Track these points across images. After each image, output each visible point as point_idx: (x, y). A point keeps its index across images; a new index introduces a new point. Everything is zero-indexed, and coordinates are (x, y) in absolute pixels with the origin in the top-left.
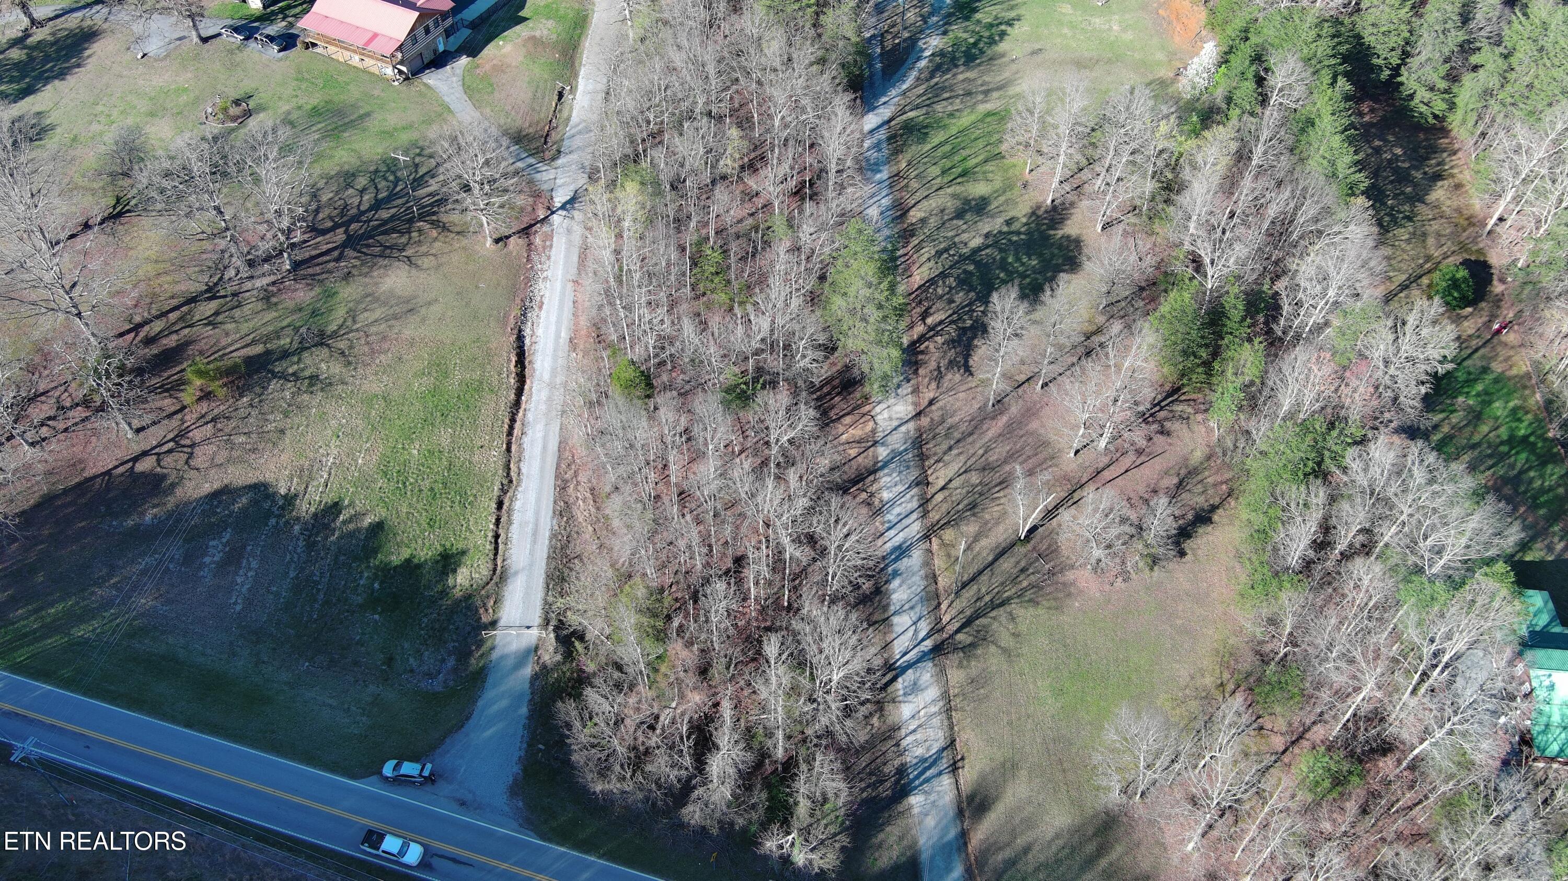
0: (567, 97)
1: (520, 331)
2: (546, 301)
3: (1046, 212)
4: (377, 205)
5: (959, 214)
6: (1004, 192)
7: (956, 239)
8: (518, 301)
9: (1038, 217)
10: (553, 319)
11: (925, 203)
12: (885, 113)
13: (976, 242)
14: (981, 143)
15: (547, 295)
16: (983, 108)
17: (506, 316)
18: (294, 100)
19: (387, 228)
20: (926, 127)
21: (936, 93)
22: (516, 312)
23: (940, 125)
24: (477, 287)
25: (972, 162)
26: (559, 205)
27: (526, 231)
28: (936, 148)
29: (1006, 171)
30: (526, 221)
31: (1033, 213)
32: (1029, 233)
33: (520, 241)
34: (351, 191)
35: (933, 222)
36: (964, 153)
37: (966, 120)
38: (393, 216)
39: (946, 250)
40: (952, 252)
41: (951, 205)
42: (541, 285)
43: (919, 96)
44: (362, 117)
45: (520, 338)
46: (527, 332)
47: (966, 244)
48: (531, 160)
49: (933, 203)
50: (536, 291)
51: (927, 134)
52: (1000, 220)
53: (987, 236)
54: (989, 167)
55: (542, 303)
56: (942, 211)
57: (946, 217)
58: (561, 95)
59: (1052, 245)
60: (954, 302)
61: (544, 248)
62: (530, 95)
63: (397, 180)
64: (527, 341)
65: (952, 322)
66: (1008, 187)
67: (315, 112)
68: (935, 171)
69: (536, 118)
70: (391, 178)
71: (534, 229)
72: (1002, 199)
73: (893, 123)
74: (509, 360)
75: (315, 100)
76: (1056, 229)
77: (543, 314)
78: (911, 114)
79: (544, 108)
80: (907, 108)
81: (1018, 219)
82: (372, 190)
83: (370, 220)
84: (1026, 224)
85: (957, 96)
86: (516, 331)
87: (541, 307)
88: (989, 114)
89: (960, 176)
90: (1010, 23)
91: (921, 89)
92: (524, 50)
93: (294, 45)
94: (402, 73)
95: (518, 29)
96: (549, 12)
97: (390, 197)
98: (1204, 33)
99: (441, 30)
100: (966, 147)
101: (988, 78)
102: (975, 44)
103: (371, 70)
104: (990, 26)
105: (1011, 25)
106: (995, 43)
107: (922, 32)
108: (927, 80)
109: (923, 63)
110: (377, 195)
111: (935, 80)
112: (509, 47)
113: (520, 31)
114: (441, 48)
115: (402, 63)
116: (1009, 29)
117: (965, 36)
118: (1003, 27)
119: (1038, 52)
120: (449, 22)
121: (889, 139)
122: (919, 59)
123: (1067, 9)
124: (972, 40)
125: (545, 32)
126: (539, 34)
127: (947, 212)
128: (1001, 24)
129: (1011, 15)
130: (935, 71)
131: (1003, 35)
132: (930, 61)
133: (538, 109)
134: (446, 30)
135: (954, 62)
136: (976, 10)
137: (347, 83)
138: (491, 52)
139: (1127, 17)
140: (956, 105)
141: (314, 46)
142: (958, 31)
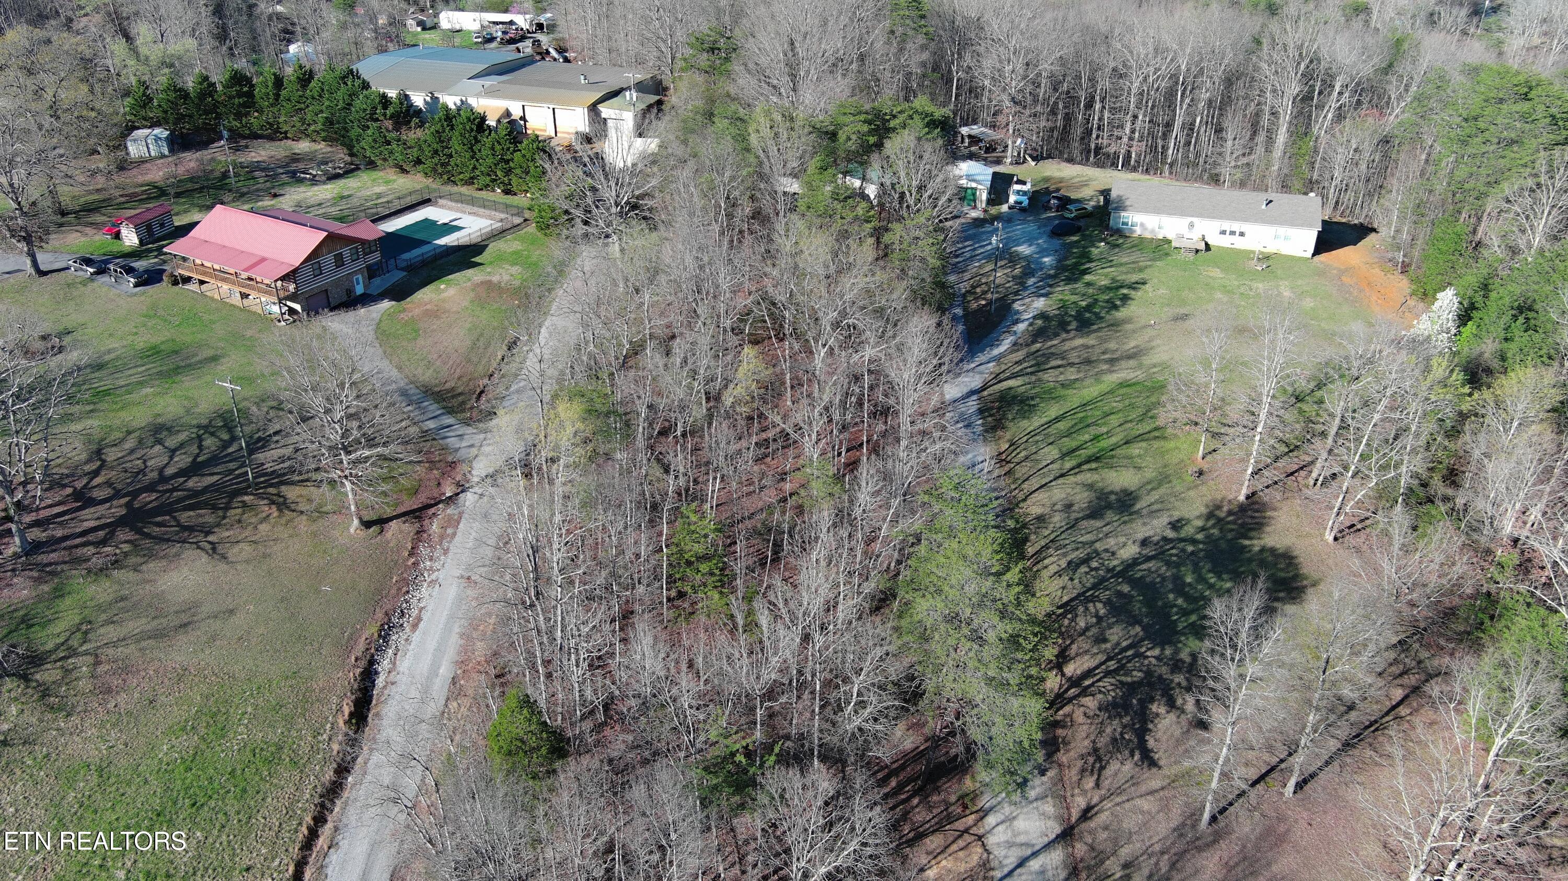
0: (521, 347)
1: (372, 662)
2: (425, 616)
3: (1230, 513)
4: (194, 469)
5: (1095, 513)
6: (1160, 485)
7: (1098, 545)
8: (380, 615)
9: (1220, 520)
10: (431, 645)
11: (1041, 496)
12: (974, 381)
13: (1130, 551)
14: (1114, 420)
15: (430, 608)
16: (1112, 379)
17: (353, 639)
19: (196, 500)
20: (1032, 398)
21: (1040, 363)
22: (372, 630)
23: (1050, 396)
24: (317, 591)
25: (1104, 444)
26: (476, 479)
27: (418, 514)
28: (1050, 423)
29: (1162, 454)
30: (422, 499)
31: (1210, 515)
32: (1209, 539)
33: (407, 527)
34: (158, 448)
35: (1058, 520)
36: (1093, 431)
37: (1090, 391)
38: (212, 485)
39: (1086, 561)
40: (1094, 564)
41: (1082, 499)
42: (424, 591)
43: (1019, 363)
44: (214, 359)
45: (368, 675)
46: (384, 665)
47: (1113, 554)
48: (448, 420)
49: (1058, 493)
50: (414, 601)
51: (1034, 407)
52: (1164, 520)
53: (1144, 542)
54: (1135, 450)
55: (419, 619)
56: (1069, 506)
57: (1074, 516)
58: (513, 345)
59: (1250, 560)
60: (1105, 640)
61: (442, 537)
62: (469, 343)
63: (234, 439)
64: (380, 681)
65: (1108, 674)
66: (1163, 479)
67: (154, 352)
68: (1052, 453)
69: (471, 368)
70: (225, 436)
71: (433, 510)
72: (1155, 496)
73: (985, 393)
74: (340, 710)
75: (159, 338)
76: (1251, 539)
77: (416, 637)
78: (1009, 384)
79: (486, 358)
80: (1002, 376)
81: (1188, 521)
82: (194, 449)
83: (175, 489)
84: (1203, 529)
85: (1072, 364)
86: (363, 663)
87: (415, 626)
88: (1123, 384)
90: (1133, 286)
91: (1020, 355)
92: (472, 294)
93: (160, 280)
94: (292, 311)
95: (470, 272)
96: (516, 259)
97: (214, 460)
98: (1411, 303)
99: (361, 264)
100: (1094, 424)
101: (1112, 345)
102: (1088, 308)
103: (254, 309)
104: (1108, 289)
105: (1134, 289)
106: (1116, 307)
107: (1016, 293)
108: (1027, 345)
109: (1021, 327)
110: (198, 455)
111: (1038, 345)
112: (452, 292)
113: (471, 274)
114: (359, 290)
115: (293, 297)
116: (1133, 293)
117: (1074, 298)
118: (1125, 291)
119: (1184, 317)
120: (375, 257)
121: (981, 411)
122: (1017, 322)
123: (1216, 273)
124: (1084, 304)
125: (506, 278)
126: (495, 279)
127: (1076, 508)
128: (1122, 287)
129: (1134, 278)
130: (1038, 334)
131: (1125, 299)
132: (1031, 324)
133: (475, 359)
134: (369, 268)
135: (1063, 325)
136: (1085, 272)
137: (213, 322)
138: (426, 295)
139: (1300, 282)
140: (1071, 374)
141: (187, 280)
142: (1064, 293)
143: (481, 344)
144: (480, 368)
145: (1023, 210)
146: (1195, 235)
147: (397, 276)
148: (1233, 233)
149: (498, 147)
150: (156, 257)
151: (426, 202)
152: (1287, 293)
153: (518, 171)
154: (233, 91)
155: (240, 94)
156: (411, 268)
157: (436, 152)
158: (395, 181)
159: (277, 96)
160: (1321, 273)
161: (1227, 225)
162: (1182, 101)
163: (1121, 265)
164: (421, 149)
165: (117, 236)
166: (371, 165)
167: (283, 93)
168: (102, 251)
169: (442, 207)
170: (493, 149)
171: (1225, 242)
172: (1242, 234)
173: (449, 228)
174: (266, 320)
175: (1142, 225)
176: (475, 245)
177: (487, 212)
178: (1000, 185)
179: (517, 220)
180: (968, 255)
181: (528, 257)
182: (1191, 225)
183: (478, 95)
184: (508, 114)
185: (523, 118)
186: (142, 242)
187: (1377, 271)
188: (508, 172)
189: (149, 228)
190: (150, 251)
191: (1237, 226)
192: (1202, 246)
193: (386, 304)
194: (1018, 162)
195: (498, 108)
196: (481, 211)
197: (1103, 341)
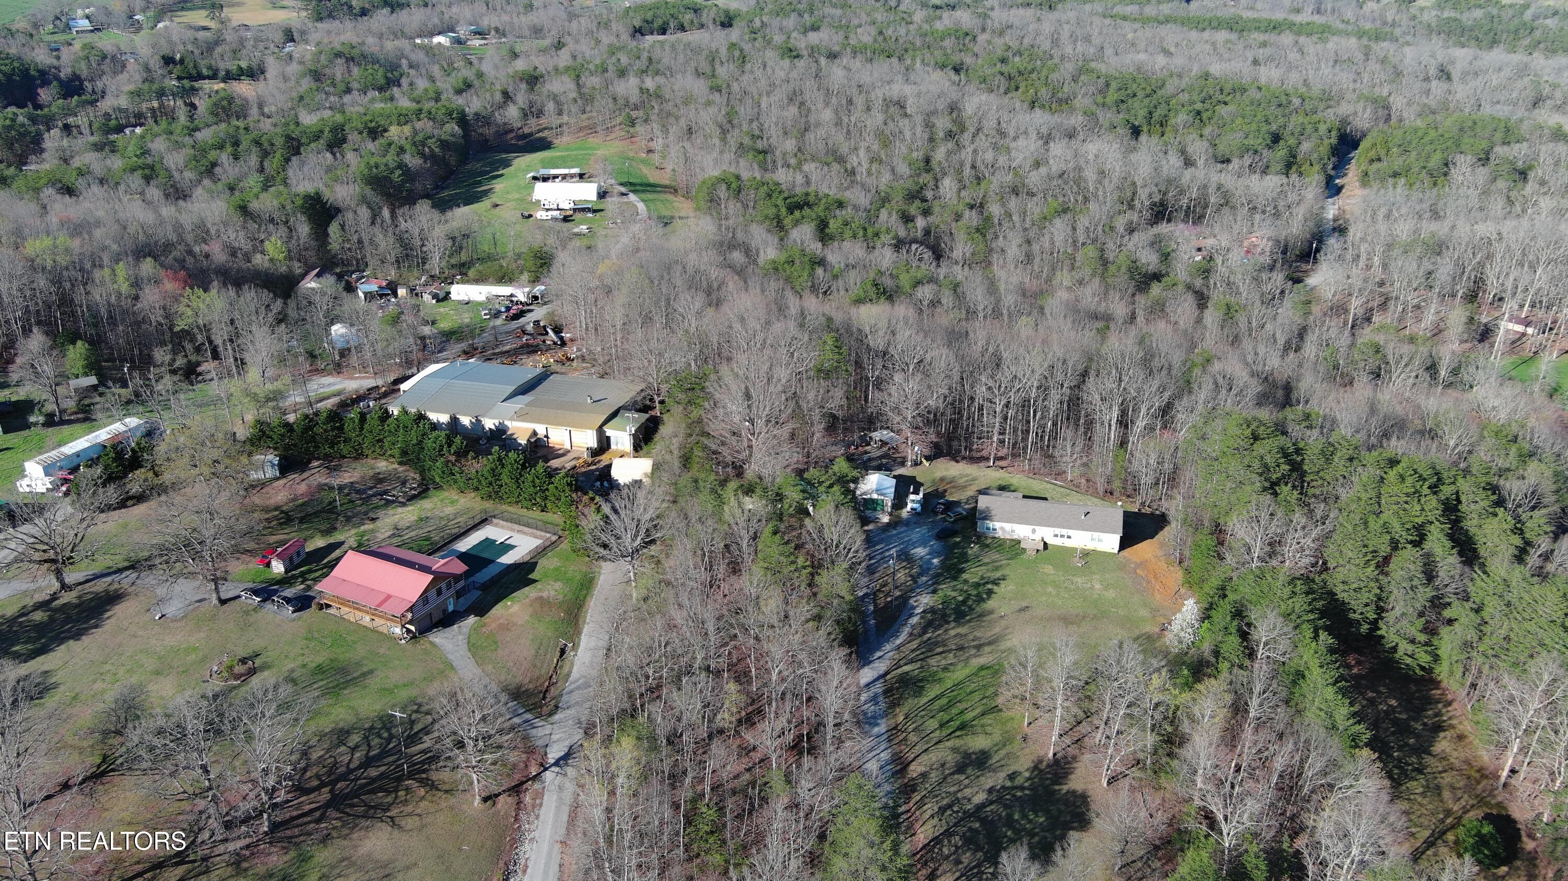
0: (570, 653)
2: (530, 863)
3: (1048, 766)
4: (368, 762)
5: (960, 769)
6: (1004, 745)
7: (959, 795)
8: (501, 864)
9: (1041, 771)
11: (924, 757)
12: (880, 667)
13: (980, 797)
14: (977, 697)
15: (532, 858)
16: (975, 662)
18: (300, 658)
19: (374, 786)
20: (921, 680)
21: (929, 648)
22: (498, 877)
23: (933, 678)
24: (460, 850)
25: (969, 715)
26: (552, 761)
27: (516, 789)
28: (932, 701)
29: (1004, 724)
30: (518, 777)
31: (1036, 767)
32: (1032, 788)
33: (510, 799)
34: (343, 748)
35: (934, 776)
36: (961, 706)
37: (960, 673)
38: (382, 774)
39: (951, 806)
40: (956, 808)
41: (951, 759)
42: (527, 846)
43: (913, 651)
44: (364, 675)
47: (969, 799)
48: (528, 716)
49: (934, 757)
50: (521, 853)
51: (923, 687)
52: (1002, 775)
53: (990, 791)
54: (987, 720)
55: (526, 865)
56: (943, 765)
57: (947, 772)
58: (563, 652)
59: (1058, 800)
60: (961, 862)
61: (534, 806)
62: (533, 652)
63: (391, 737)
66: (1007, 740)
67: (319, 670)
68: (933, 724)
69: (537, 673)
70: (385, 735)
71: (525, 786)
72: (1002, 753)
73: (888, 677)
75: (321, 658)
76: (1061, 784)
77: (526, 879)
78: (906, 668)
79: (545, 665)
80: (902, 662)
81: (1021, 773)
82: (366, 747)
83: (359, 779)
84: (1028, 779)
85: (950, 651)
87: (524, 870)
88: (982, 668)
89: (958, 729)
90: (996, 582)
91: (914, 644)
92: (531, 609)
93: (310, 606)
94: (409, 631)
95: (528, 589)
96: (558, 575)
97: (379, 757)
98: (1183, 591)
99: (452, 591)
100: (960, 701)
101: (978, 634)
102: (964, 602)
103: (381, 629)
104: (977, 585)
105: (997, 584)
106: (983, 600)
107: (912, 590)
108: (920, 636)
109: (915, 620)
110: (369, 751)
111: (928, 635)
112: (517, 607)
113: (529, 592)
114: (451, 608)
115: (410, 622)
116: (995, 588)
117: (954, 594)
118: (990, 586)
119: (1026, 608)
120: (462, 584)
121: (885, 692)
122: (911, 615)
123: (1049, 569)
124: (960, 598)
125: (553, 593)
126: (545, 594)
127: (948, 765)
128: (987, 583)
129: (998, 574)
130: (928, 625)
131: (990, 593)
132: (922, 618)
133: (539, 665)
134: (457, 592)
135: (946, 617)
136: (962, 571)
137: (355, 643)
138: (498, 611)
139: (1107, 576)
140: (949, 659)
141: (328, 606)
142: (947, 590)
143: (541, 651)
144: (543, 671)
145: (918, 514)
146: (1037, 537)
148: (1062, 536)
149: (537, 481)
150: (302, 583)
151: (484, 522)
152: (1097, 586)
153: (553, 499)
155: (333, 429)
156: (485, 587)
157: (491, 484)
159: (362, 429)
160: (1122, 567)
161: (1058, 531)
162: (1035, 416)
163: (988, 563)
164: (480, 481)
165: (268, 565)
167: (366, 426)
169: (496, 525)
170: (533, 481)
171: (1058, 542)
172: (1069, 537)
173: (506, 548)
174: (390, 638)
175: (1002, 528)
176: (526, 563)
177: (531, 530)
179: (554, 538)
180: (879, 557)
181: (565, 573)
182: (1034, 531)
183: (511, 419)
184: (535, 433)
185: (547, 436)
188: (546, 498)
189: (291, 559)
191: (1065, 532)
192: (1041, 547)
193: (472, 620)
194: (916, 464)
195: (527, 429)
196: (526, 529)
197: (973, 629)
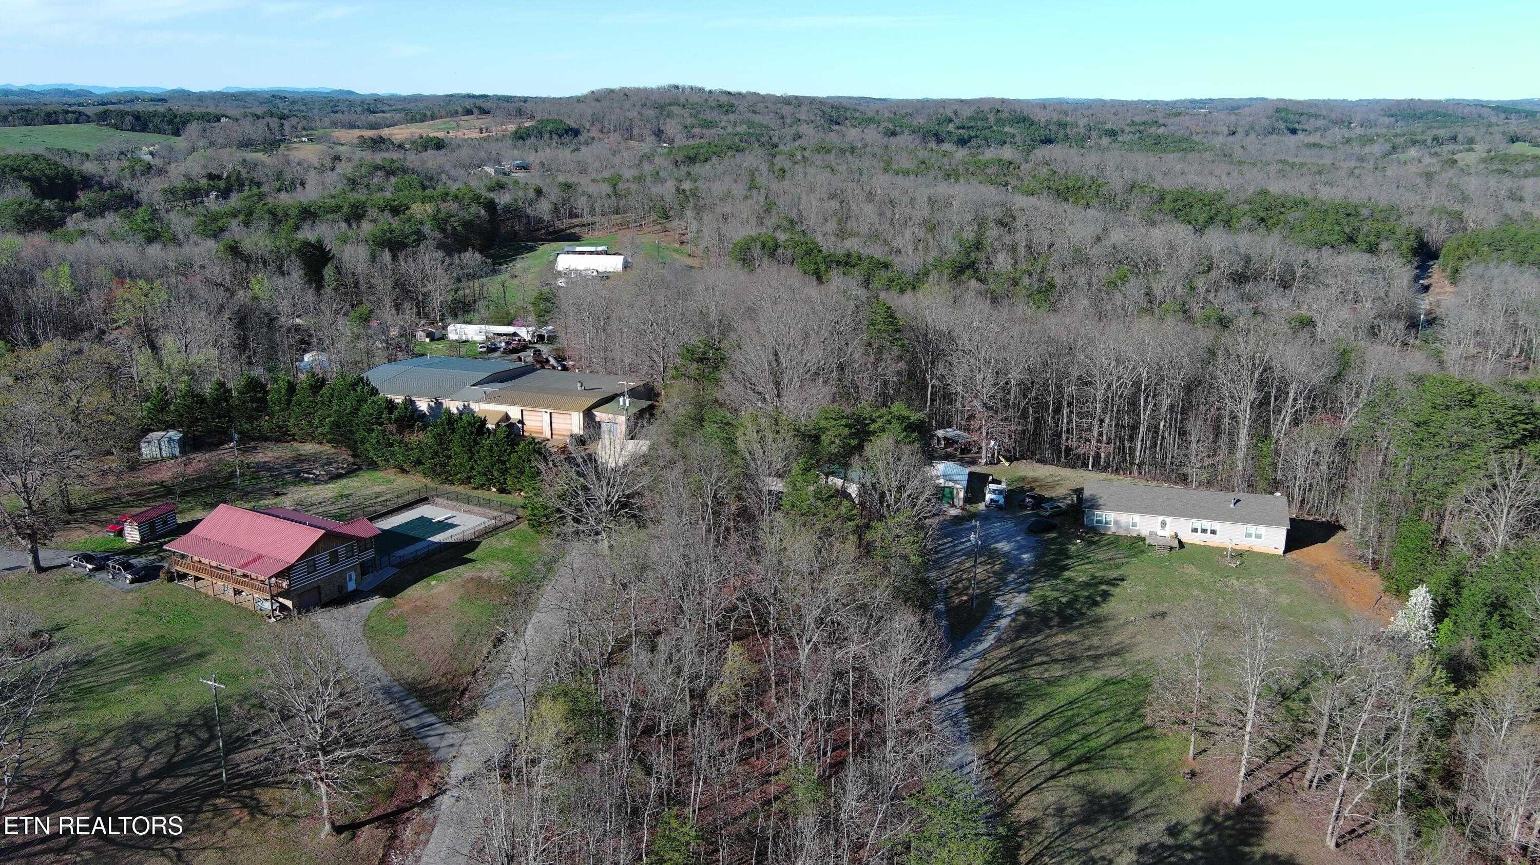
0: (508, 645)
3: (1229, 819)
4: (169, 770)
5: (1088, 817)
6: (1154, 786)
9: (1217, 825)
11: (1032, 798)
12: (958, 678)
14: (1103, 719)
16: (1097, 676)
18: (120, 634)
19: (166, 803)
20: (1018, 696)
21: (1024, 659)
23: (1036, 693)
25: (1093, 744)
26: (454, 781)
27: (392, 819)
28: (1038, 722)
29: (1153, 754)
30: (397, 802)
31: (1208, 819)
32: (1208, 849)
33: (379, 833)
34: (135, 747)
35: (1050, 826)
36: (1082, 730)
37: (1076, 688)
38: (185, 787)
41: (1075, 802)
43: (1002, 659)
44: (202, 655)
48: (430, 719)
49: (1048, 798)
51: (1024, 703)
52: (1157, 827)
53: (1141, 850)
54: (1125, 750)
56: (1062, 810)
57: (1069, 821)
58: (499, 640)
61: (415, 844)
62: (455, 639)
63: (213, 738)
66: (1160, 779)
67: (141, 649)
68: (1043, 753)
69: (456, 665)
70: (204, 735)
71: (405, 815)
72: (1150, 797)
73: (971, 690)
76: (1251, 845)
78: (996, 680)
79: (469, 657)
80: (987, 673)
81: (1186, 827)
82: (171, 749)
84: (1200, 835)
85: (1056, 661)
88: (1109, 682)
89: (1079, 761)
90: (1113, 582)
91: (1004, 651)
92: (462, 590)
93: (156, 577)
94: (283, 607)
95: (461, 569)
96: (507, 555)
97: (190, 760)
98: (1386, 599)
99: (355, 561)
100: (1083, 723)
101: (1095, 642)
102: (1069, 604)
103: (245, 605)
104: (1087, 585)
105: (1114, 585)
106: (1096, 604)
107: (997, 589)
108: (1012, 641)
109: (1004, 622)
110: (173, 756)
111: (1022, 641)
112: (442, 588)
113: (462, 571)
114: (351, 586)
115: (286, 594)
116: (1112, 589)
117: (1055, 594)
118: (1104, 587)
119: (1163, 615)
120: (370, 554)
121: (967, 709)
122: (999, 617)
123: (1191, 569)
124: (1064, 600)
125: (496, 574)
126: (486, 575)
127: (1068, 812)
128: (1101, 583)
129: (1112, 574)
130: (1021, 630)
131: (1106, 595)
132: (1013, 620)
133: (461, 656)
134: (362, 565)
135: (1045, 622)
136: (1065, 568)
137: (204, 618)
138: (416, 592)
139: (1274, 579)
140: (1056, 671)
141: (183, 576)
142: (1044, 589)
143: (467, 640)
144: (465, 665)
145: (1000, 508)
146: (1168, 532)
147: (390, 572)
148: (1204, 531)
149: (496, 449)
150: (156, 554)
151: (423, 500)
152: (1263, 590)
153: (513, 471)
154: (248, 397)
155: (253, 400)
156: (403, 565)
157: (436, 453)
158: (394, 480)
159: (289, 401)
160: (1294, 570)
161: (1199, 524)
162: (1145, 406)
163: (1098, 561)
164: (421, 450)
165: (120, 533)
166: (373, 466)
167: (295, 398)
168: (103, 548)
169: (438, 505)
170: (491, 450)
171: (1197, 539)
172: (1213, 532)
173: (444, 526)
174: (258, 616)
175: (1116, 522)
176: (468, 542)
177: (482, 510)
178: (977, 483)
179: (511, 518)
180: (948, 551)
181: (519, 553)
182: (1164, 524)
183: (480, 401)
184: (507, 417)
185: (521, 422)
186: (143, 540)
187: (1348, 568)
188: (504, 472)
189: (152, 526)
190: (150, 548)
191: (1208, 525)
192: (1176, 543)
193: (376, 601)
194: (992, 462)
195: (498, 412)
196: (476, 509)
197: (1086, 637)
